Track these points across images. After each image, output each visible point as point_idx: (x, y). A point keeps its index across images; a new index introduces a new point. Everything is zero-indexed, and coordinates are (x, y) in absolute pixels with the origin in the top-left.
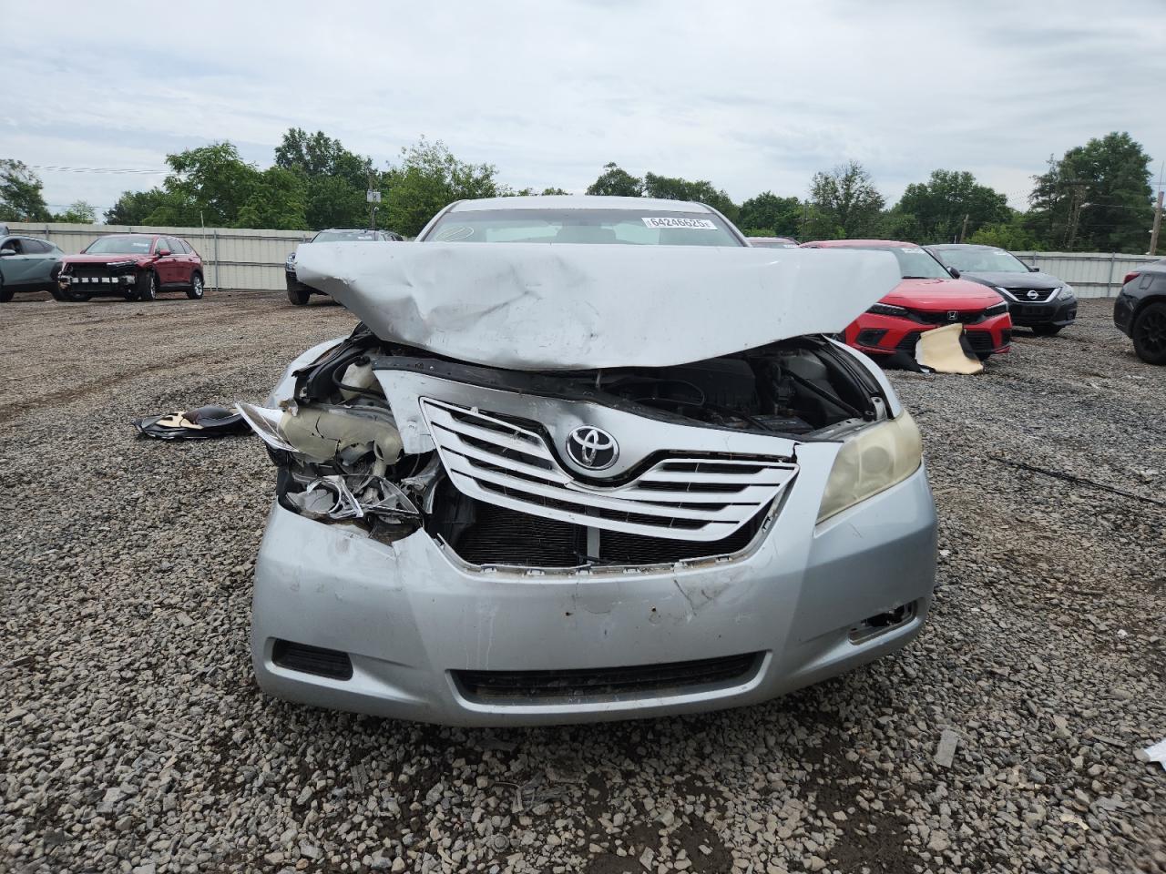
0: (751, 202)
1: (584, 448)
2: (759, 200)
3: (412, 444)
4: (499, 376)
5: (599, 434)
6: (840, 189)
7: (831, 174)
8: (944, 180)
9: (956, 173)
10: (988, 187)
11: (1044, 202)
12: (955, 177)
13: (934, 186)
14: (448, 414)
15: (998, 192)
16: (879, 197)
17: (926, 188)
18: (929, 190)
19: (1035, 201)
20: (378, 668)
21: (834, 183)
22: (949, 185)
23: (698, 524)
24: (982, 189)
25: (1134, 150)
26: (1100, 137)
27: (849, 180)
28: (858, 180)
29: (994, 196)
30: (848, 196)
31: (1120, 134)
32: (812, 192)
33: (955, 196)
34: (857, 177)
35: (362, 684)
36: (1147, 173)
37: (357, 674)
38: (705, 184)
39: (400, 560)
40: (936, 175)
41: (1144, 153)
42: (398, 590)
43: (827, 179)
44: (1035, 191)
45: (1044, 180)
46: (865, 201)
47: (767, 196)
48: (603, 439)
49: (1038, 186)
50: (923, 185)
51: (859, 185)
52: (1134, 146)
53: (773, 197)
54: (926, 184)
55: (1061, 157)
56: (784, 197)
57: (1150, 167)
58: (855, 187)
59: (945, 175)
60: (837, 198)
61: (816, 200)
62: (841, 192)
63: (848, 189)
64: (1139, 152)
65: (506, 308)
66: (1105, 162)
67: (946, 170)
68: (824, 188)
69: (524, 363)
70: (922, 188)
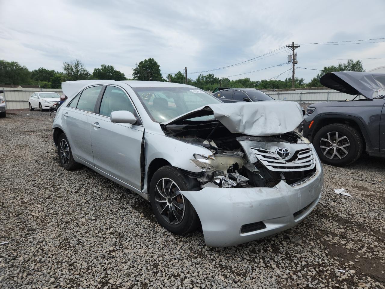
0: (36, 71)
1: (282, 154)
2: (39, 70)
3: (252, 160)
4: (261, 138)
5: (285, 149)
6: (74, 68)
7: (70, 64)
8: (105, 67)
9: (108, 66)
10: (119, 71)
11: (136, 76)
12: (108, 67)
13: (102, 69)
14: (257, 151)
15: (122, 72)
16: (88, 72)
17: (100, 70)
18: (101, 71)
19: (134, 76)
20: (272, 221)
21: (71, 66)
22: (107, 70)
23: (309, 166)
24: (117, 71)
25: (156, 63)
26: (147, 59)
27: (77, 66)
28: (80, 66)
29: (121, 74)
30: (78, 71)
31: (152, 58)
32: (64, 69)
33: (109, 73)
34: (79, 65)
35: (270, 227)
36: (160, 70)
37: (267, 225)
38: (15, 63)
39: (280, 189)
40: (102, 66)
41: (158, 64)
42: (282, 197)
43: (68, 65)
44: (134, 73)
45: (135, 70)
46: (83, 73)
47: (43, 69)
48: (287, 150)
49: (134, 72)
50: (99, 69)
51: (81, 68)
52: (155, 62)
53: (45, 69)
54: (100, 69)
55: (138, 64)
56: (50, 70)
57: (160, 68)
58: (79, 68)
59: (105, 66)
60: (73, 71)
61: (66, 72)
62: (74, 70)
63: (77, 69)
64: (157, 64)
65: (258, 120)
66: (150, 67)
67: (105, 65)
68: (68, 68)
69: (267, 134)
70: (98, 69)
